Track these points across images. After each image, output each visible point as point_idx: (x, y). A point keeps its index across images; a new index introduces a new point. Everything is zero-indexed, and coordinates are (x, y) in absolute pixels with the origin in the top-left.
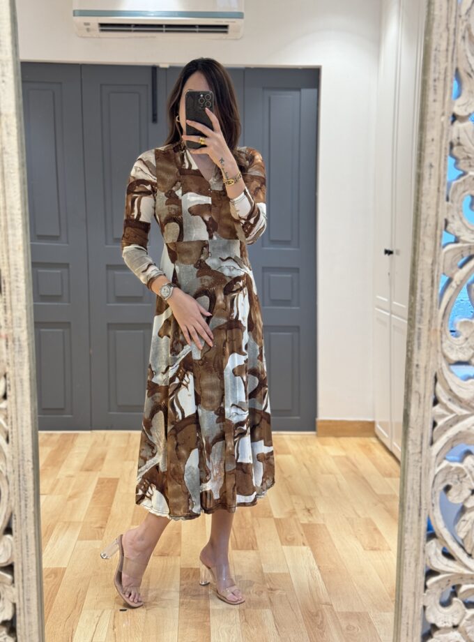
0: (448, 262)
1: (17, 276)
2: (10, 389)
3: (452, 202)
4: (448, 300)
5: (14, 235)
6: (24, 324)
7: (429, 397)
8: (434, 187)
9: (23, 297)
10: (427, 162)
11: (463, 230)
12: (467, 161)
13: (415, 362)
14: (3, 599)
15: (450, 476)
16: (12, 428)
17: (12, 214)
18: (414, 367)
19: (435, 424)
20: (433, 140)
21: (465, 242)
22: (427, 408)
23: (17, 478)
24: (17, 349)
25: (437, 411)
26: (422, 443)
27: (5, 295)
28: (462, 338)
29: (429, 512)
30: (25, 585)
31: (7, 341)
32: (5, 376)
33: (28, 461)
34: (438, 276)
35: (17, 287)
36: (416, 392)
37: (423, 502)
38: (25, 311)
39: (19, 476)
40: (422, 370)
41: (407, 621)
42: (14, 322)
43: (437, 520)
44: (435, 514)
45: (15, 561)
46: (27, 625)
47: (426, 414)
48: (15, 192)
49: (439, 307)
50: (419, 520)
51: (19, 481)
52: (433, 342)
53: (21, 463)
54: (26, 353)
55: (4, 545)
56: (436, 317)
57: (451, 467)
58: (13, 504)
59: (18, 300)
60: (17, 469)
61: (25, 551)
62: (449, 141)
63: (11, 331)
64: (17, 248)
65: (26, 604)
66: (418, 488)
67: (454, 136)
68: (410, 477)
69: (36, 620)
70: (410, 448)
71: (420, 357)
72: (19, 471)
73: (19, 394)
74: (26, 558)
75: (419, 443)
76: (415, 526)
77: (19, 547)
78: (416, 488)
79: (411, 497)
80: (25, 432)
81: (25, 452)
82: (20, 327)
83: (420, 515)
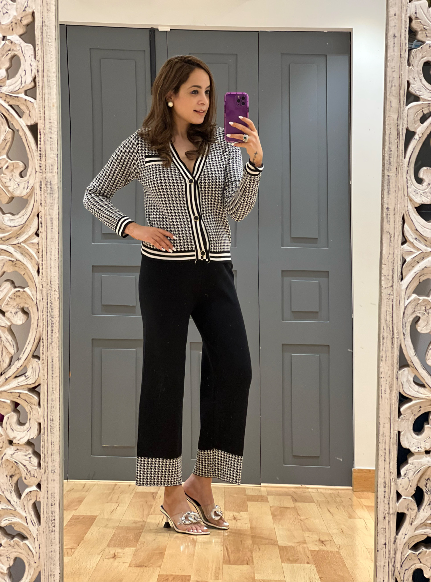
0: (411, 118)
1: (51, 129)
2: (42, 227)
3: (412, 65)
4: (412, 150)
5: (50, 94)
6: (55, 170)
7: (398, 236)
8: (397, 54)
9: (55, 146)
10: (391, 34)
11: (423, 90)
12: (424, 32)
13: (386, 206)
14: (30, 419)
15: (419, 308)
16: (42, 260)
17: (49, 77)
18: (385, 210)
19: (404, 261)
20: (395, 15)
21: (425, 100)
22: (396, 246)
23: (45, 306)
24: (49, 192)
25: (405, 249)
26: (393, 278)
27: (40, 144)
28: (425, 184)
29: (400, 341)
30: (49, 405)
31: (41, 185)
32: (38, 215)
33: (55, 291)
34: (402, 129)
35: (51, 138)
36: (388, 232)
37: (395, 331)
38: (56, 159)
39: (47, 304)
40: (391, 212)
41: (384, 447)
42: (47, 167)
43: (408, 348)
44: (406, 342)
45: (41, 382)
46: (50, 444)
47: (396, 251)
48: (51, 58)
49: (405, 158)
50: (392, 348)
51: (47, 308)
52: (400, 187)
53: (49, 292)
54: (56, 195)
55: (32, 368)
56: (402, 165)
57: (419, 299)
58: (41, 329)
59: (51, 150)
60: (45, 298)
61: (50, 373)
62: (408, 15)
63: (45, 176)
64: (51, 106)
65: (49, 424)
66: (392, 319)
67: (413, 11)
68: (383, 310)
69: (58, 440)
70: (383, 283)
71: (390, 201)
72: (47, 299)
73: (49, 231)
74: (51, 380)
75: (390, 278)
76: (389, 354)
77: (46, 370)
78: (389, 318)
79: (385, 328)
80: (53, 266)
81: (52, 283)
82: (52, 172)
83: (393, 343)
